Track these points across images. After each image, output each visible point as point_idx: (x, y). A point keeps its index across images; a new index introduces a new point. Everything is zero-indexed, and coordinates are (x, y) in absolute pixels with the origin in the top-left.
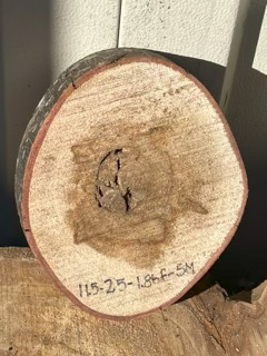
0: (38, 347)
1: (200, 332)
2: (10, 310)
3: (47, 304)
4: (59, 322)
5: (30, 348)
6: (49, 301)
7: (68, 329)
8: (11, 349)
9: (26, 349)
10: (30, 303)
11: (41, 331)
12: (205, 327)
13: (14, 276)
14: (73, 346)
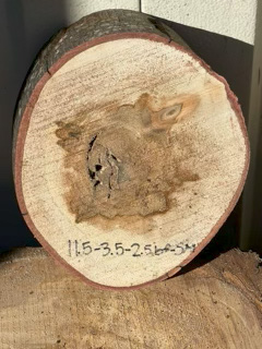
0: (86, 338)
1: (251, 312)
2: (55, 305)
3: (92, 297)
4: (105, 312)
5: (78, 340)
6: (94, 294)
7: (116, 319)
8: (59, 342)
9: (75, 341)
10: (76, 297)
11: (87, 323)
12: (257, 307)
13: (57, 273)
14: (121, 334)
